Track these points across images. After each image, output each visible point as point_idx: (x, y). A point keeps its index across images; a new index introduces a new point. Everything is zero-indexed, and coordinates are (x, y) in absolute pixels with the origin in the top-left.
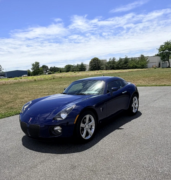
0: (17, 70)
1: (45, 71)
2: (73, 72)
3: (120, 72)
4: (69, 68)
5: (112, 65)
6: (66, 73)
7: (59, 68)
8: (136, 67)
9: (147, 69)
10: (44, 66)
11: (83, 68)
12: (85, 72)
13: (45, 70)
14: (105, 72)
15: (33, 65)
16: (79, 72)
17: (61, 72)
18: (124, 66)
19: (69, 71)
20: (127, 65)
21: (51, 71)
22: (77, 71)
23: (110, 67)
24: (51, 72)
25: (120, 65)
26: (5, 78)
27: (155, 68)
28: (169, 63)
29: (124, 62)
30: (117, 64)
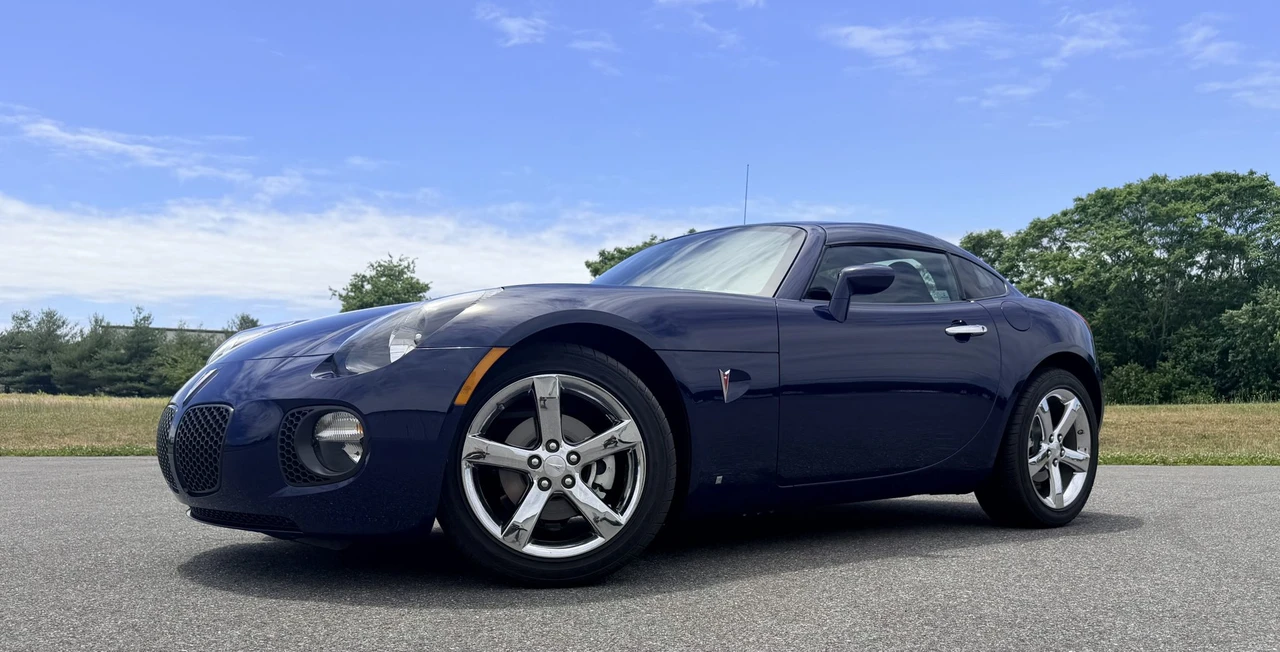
5: (33, 360)
20: (150, 368)
23: (17, 373)
25: (101, 367)
29: (127, 349)
30: (75, 354)
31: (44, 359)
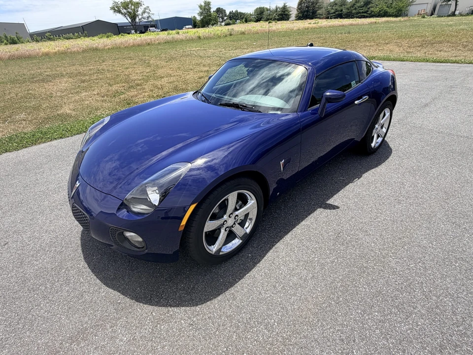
0: (176, 17)
1: (221, 19)
2: (267, 22)
3: (352, 25)
4: (260, 14)
5: (339, 9)
6: (255, 23)
7: (244, 14)
8: (385, 14)
9: (406, 18)
10: (219, 8)
11: (286, 15)
12: (288, 22)
13: (221, 17)
14: (323, 23)
15: (201, 7)
16: (278, 22)
17: (246, 21)
18: (361, 11)
19: (260, 21)
20: (369, 8)
21: (230, 20)
22: (275, 19)
23: (334, 13)
24: (231, 22)
25: (355, 9)
26: (157, 30)
27: (424, 17)
28: (456, 5)
29: (364, 2)
30: (350, 6)
31: (341, 8)
